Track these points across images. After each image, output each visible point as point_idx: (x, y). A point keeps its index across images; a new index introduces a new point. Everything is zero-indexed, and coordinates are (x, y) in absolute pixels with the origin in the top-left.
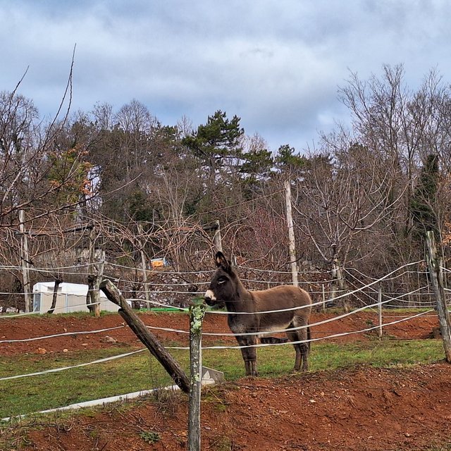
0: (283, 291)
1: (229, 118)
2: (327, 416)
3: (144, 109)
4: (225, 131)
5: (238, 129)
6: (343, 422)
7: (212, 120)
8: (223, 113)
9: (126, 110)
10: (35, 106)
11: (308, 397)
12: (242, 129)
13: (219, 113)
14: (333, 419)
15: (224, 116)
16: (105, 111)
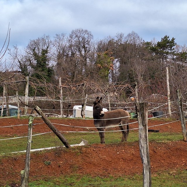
0: (117, 112)
1: (170, 39)
2: (122, 159)
3: (137, 35)
4: (168, 44)
5: (174, 43)
6: (128, 161)
7: (163, 39)
8: (168, 37)
9: (129, 35)
10: (92, 34)
11: (117, 151)
12: (176, 43)
13: (166, 36)
14: (124, 160)
15: (168, 38)
16: (121, 36)
